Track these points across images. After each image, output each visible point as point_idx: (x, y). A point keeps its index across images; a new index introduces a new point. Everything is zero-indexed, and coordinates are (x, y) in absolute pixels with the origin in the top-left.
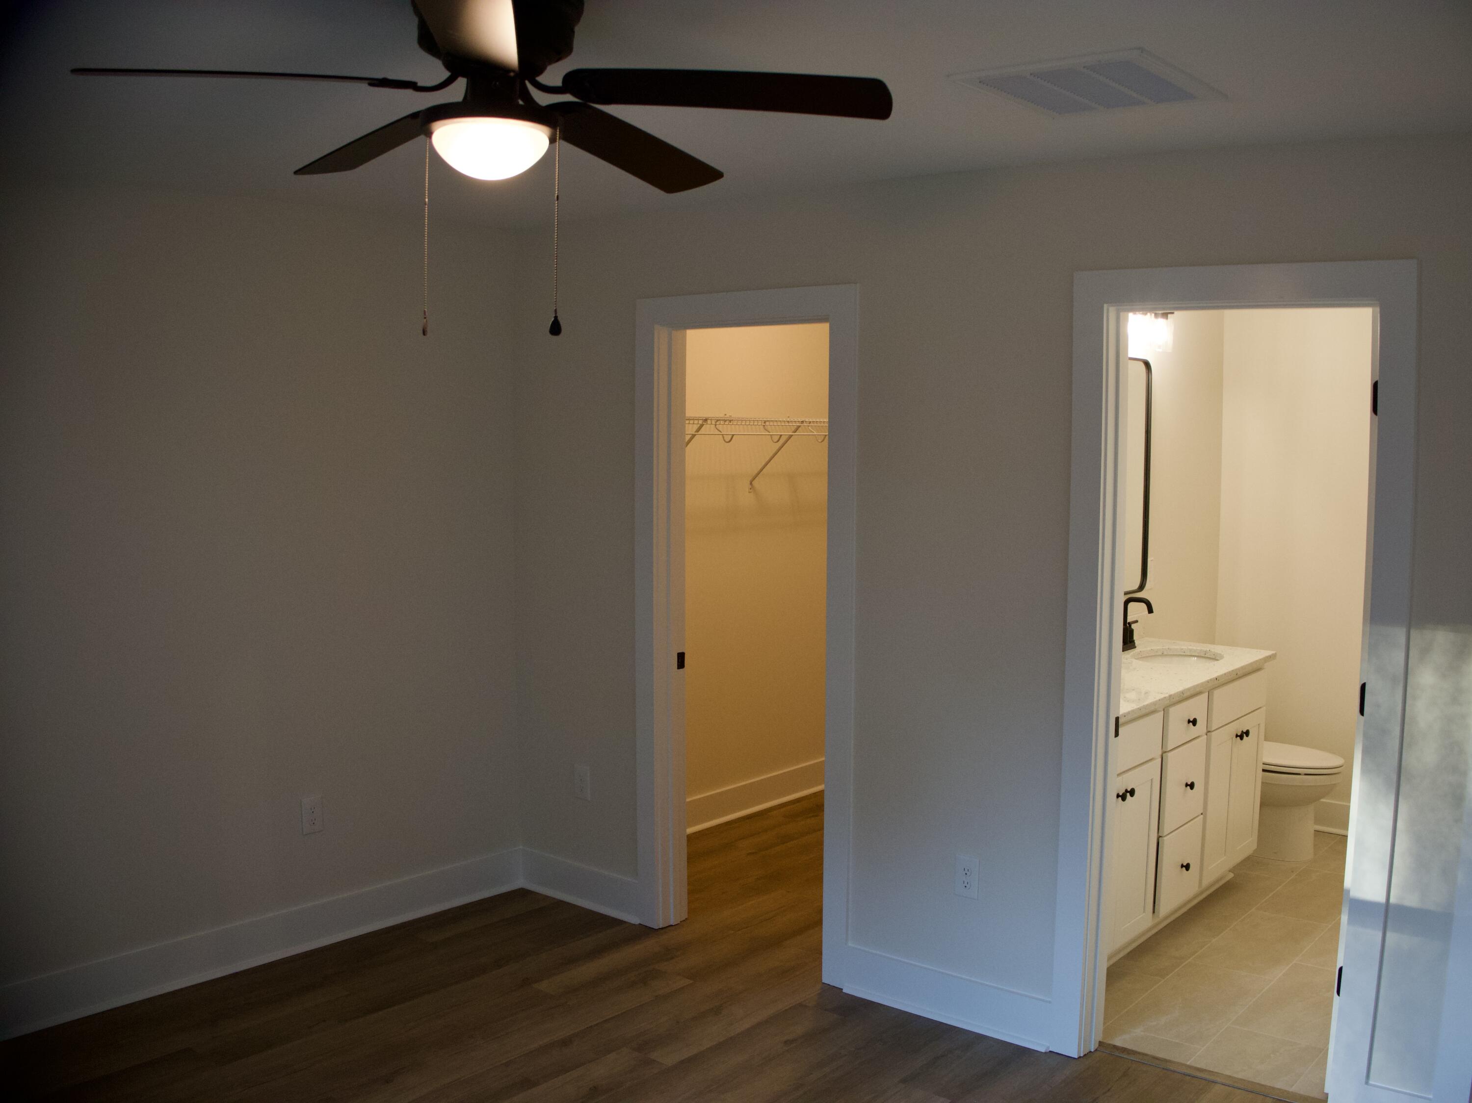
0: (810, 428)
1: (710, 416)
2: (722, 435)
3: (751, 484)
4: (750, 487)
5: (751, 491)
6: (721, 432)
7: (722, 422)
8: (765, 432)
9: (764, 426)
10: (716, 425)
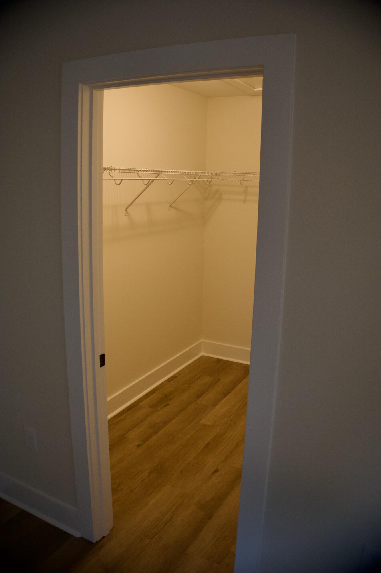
0: (163, 175)
1: (107, 167)
2: (114, 179)
3: (126, 210)
4: (126, 212)
5: (126, 214)
6: (113, 177)
7: (113, 171)
8: (138, 178)
9: (138, 173)
10: (109, 173)
